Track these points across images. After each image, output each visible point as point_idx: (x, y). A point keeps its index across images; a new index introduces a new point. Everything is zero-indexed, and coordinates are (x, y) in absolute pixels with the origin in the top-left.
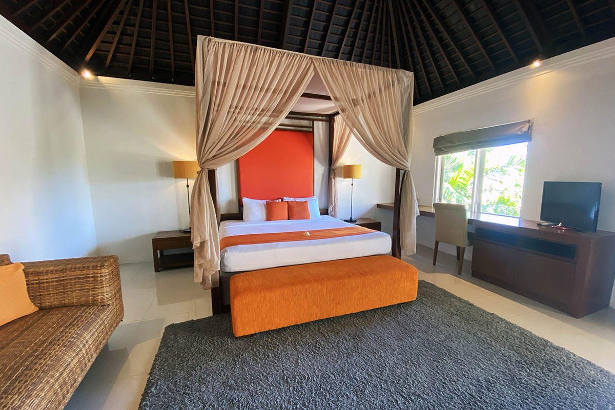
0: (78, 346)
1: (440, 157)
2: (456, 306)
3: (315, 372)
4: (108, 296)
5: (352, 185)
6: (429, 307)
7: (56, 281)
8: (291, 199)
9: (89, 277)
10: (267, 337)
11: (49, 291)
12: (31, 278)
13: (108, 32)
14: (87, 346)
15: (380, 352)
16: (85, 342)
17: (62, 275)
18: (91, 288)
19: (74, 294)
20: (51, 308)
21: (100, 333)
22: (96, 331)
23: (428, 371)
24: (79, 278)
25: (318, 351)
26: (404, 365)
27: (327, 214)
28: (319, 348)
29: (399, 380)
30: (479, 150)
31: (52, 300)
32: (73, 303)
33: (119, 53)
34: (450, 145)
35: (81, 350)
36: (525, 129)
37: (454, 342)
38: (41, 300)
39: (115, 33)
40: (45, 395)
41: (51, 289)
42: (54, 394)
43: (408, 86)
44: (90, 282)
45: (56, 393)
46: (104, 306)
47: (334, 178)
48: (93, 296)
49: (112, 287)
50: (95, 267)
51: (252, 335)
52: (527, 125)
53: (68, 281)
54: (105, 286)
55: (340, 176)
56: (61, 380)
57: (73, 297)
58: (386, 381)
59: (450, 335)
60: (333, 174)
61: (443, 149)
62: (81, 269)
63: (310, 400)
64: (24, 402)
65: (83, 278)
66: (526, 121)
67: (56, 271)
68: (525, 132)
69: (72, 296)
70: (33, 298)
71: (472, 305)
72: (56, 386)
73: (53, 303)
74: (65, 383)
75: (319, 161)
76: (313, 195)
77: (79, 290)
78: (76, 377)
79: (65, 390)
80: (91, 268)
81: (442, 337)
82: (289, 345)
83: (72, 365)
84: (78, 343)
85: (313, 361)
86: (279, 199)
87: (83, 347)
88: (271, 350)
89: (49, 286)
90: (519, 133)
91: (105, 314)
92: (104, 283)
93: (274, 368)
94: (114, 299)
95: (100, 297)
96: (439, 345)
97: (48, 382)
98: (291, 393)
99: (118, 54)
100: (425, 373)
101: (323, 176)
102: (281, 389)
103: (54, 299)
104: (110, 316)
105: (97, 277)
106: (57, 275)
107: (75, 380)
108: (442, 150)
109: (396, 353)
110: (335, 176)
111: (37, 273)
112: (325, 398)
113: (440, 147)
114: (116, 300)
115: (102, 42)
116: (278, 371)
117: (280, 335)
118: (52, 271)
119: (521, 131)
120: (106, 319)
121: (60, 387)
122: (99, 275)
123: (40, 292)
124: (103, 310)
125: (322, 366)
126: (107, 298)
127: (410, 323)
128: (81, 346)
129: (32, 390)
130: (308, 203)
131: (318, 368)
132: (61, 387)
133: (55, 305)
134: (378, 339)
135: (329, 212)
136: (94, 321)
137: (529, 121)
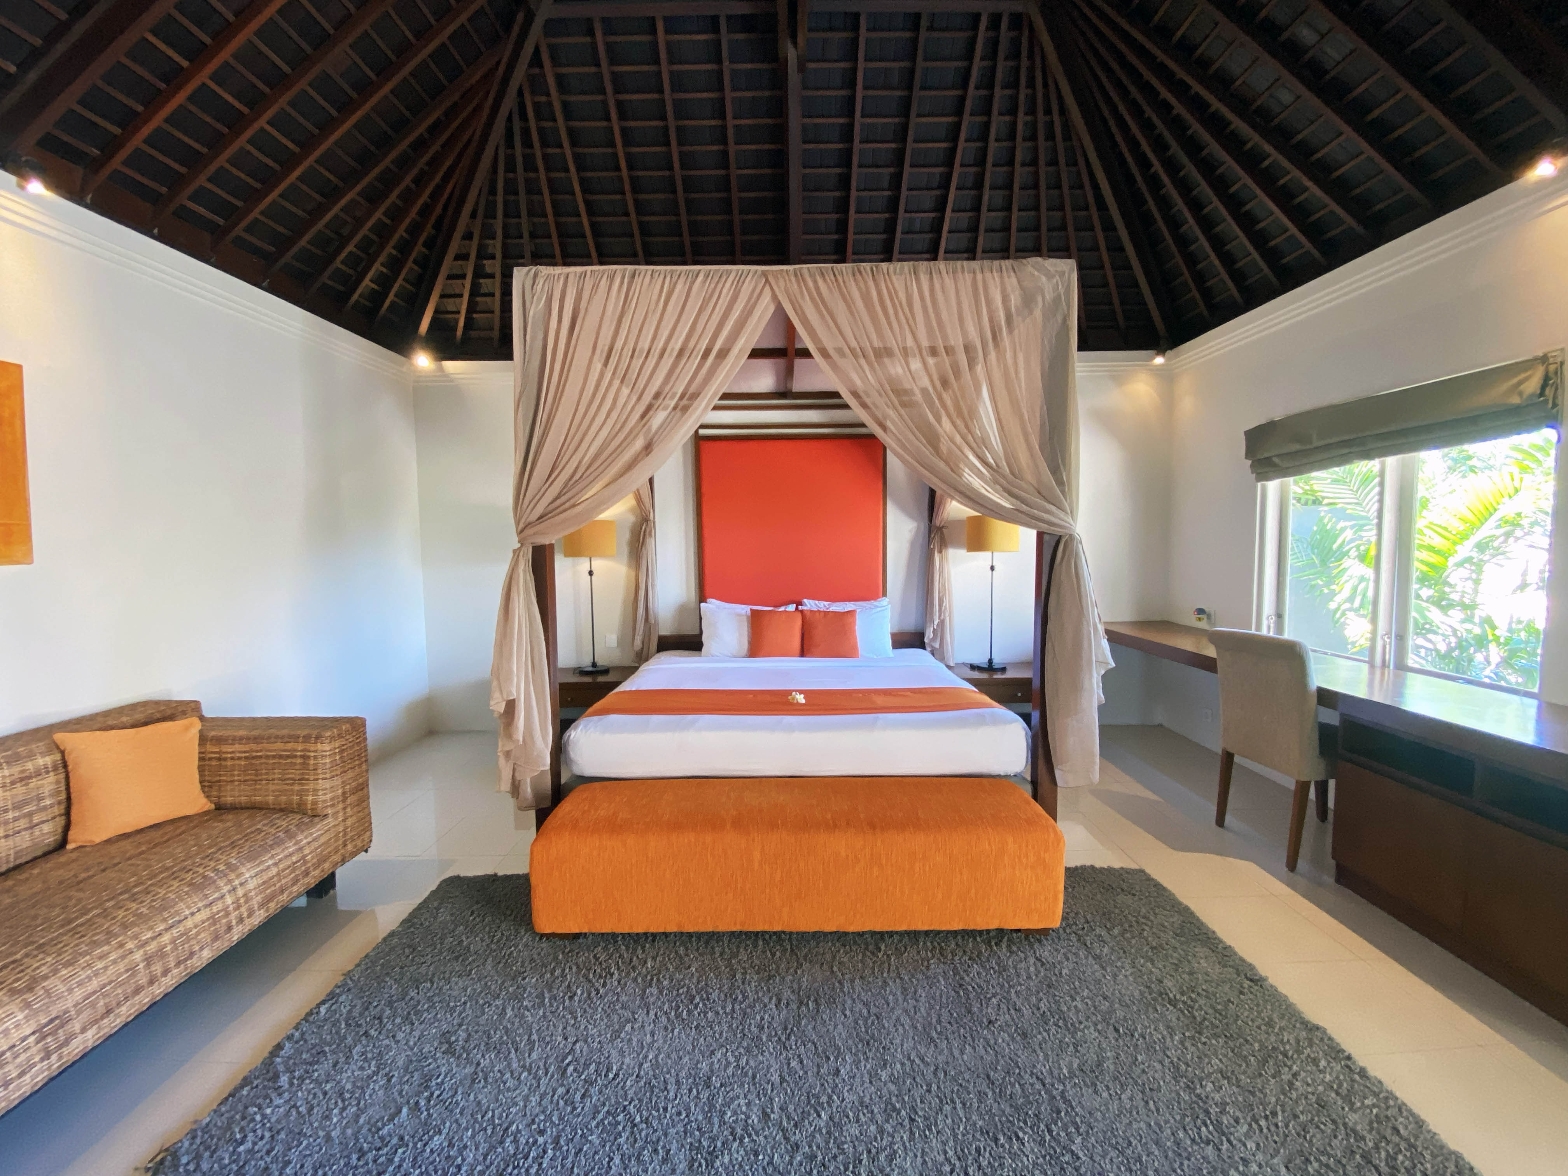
0: (218, 888)
1: (1273, 486)
2: (1191, 973)
3: (641, 1065)
4: (324, 798)
5: (992, 568)
6: (1097, 958)
7: (246, 758)
8: (823, 605)
9: (296, 757)
10: (605, 948)
11: (234, 775)
12: (209, 748)
13: (450, 277)
14: (240, 892)
15: (844, 1059)
16: (237, 882)
17: (254, 747)
18: (298, 777)
19: (271, 787)
20: (234, 808)
21: (284, 870)
22: (276, 864)
23: (941, 1158)
24: (281, 757)
25: (689, 1012)
26: (879, 1119)
27: (922, 646)
28: (696, 1007)
29: (835, 1157)
30: (1391, 461)
31: (237, 794)
32: (267, 804)
33: (476, 312)
34: (1297, 447)
35: (222, 897)
36: (1533, 385)
37: (1096, 1092)
38: (219, 790)
39: (463, 277)
40: (106, 968)
41: (236, 773)
42: (127, 971)
43: (1057, 300)
44: (297, 767)
45: (132, 970)
46: (316, 816)
47: (940, 552)
48: (300, 793)
49: (338, 781)
50: (307, 738)
51: (576, 936)
52: (1538, 375)
53: (263, 761)
54: (321, 776)
55: (957, 545)
56: (152, 947)
57: (269, 794)
58: (796, 1147)
59: (1099, 1064)
60: (937, 539)
61: (1276, 460)
62: (286, 740)
63: (576, 1134)
64: (55, 972)
65: (288, 757)
66: (1536, 359)
67: (248, 739)
68: (1532, 396)
69: (267, 790)
70: (207, 785)
71: (1257, 981)
72: (138, 956)
73: (237, 800)
74: (161, 954)
75: (902, 507)
76: (884, 594)
77: (279, 779)
78: (197, 948)
79: (157, 968)
80: (301, 739)
81: (1068, 1062)
82: (635, 980)
83: (189, 923)
84: (221, 883)
85: (659, 1036)
86: (792, 603)
87: (229, 892)
88: (590, 981)
89: (234, 765)
90: (1516, 400)
91: (311, 834)
92: (320, 771)
93: (565, 1028)
94: (341, 806)
95: (310, 798)
96: (1038, 1086)
97: (121, 945)
98: (552, 1102)
99: (475, 315)
100: (924, 1162)
101: (913, 544)
102: (538, 1086)
103: (240, 791)
104: (322, 840)
105: (309, 757)
106: (247, 748)
107: (192, 954)
108: (1275, 465)
109: (884, 1076)
110: (944, 544)
111: (219, 740)
112: (616, 1139)
113: (1266, 455)
114: (344, 809)
115: (442, 296)
116: (566, 1039)
117: (635, 950)
118: (241, 738)
119: (1520, 394)
120: (309, 843)
121: (146, 959)
122: (312, 754)
123: (220, 775)
124: (311, 824)
125: (669, 1056)
126: (325, 801)
127: (994, 996)
128: (225, 889)
129: (83, 954)
130: (858, 616)
131: (656, 1057)
132: (148, 961)
133: (240, 803)
134: (866, 1020)
135: (926, 640)
136: (278, 843)
137: (1544, 359)
